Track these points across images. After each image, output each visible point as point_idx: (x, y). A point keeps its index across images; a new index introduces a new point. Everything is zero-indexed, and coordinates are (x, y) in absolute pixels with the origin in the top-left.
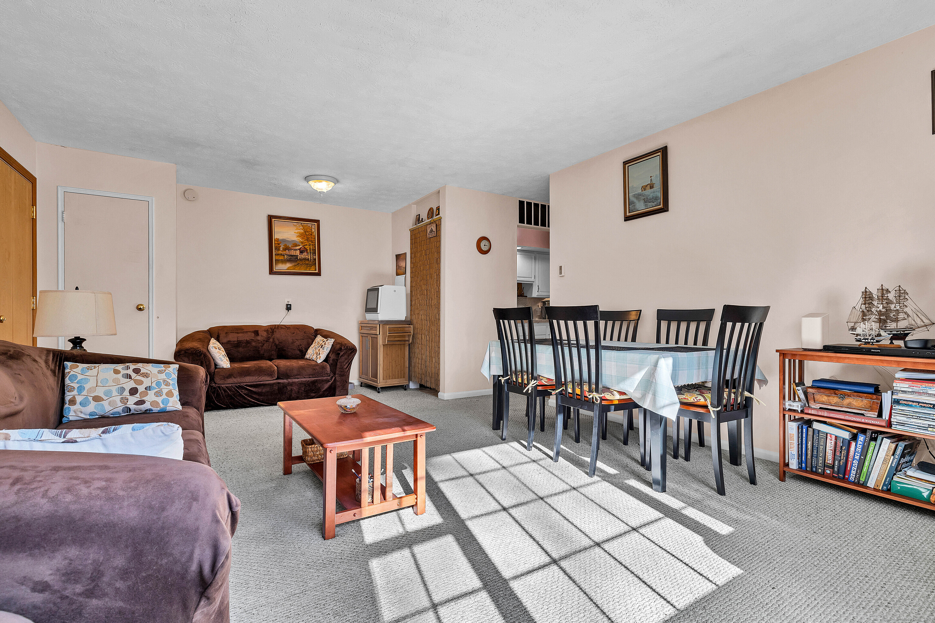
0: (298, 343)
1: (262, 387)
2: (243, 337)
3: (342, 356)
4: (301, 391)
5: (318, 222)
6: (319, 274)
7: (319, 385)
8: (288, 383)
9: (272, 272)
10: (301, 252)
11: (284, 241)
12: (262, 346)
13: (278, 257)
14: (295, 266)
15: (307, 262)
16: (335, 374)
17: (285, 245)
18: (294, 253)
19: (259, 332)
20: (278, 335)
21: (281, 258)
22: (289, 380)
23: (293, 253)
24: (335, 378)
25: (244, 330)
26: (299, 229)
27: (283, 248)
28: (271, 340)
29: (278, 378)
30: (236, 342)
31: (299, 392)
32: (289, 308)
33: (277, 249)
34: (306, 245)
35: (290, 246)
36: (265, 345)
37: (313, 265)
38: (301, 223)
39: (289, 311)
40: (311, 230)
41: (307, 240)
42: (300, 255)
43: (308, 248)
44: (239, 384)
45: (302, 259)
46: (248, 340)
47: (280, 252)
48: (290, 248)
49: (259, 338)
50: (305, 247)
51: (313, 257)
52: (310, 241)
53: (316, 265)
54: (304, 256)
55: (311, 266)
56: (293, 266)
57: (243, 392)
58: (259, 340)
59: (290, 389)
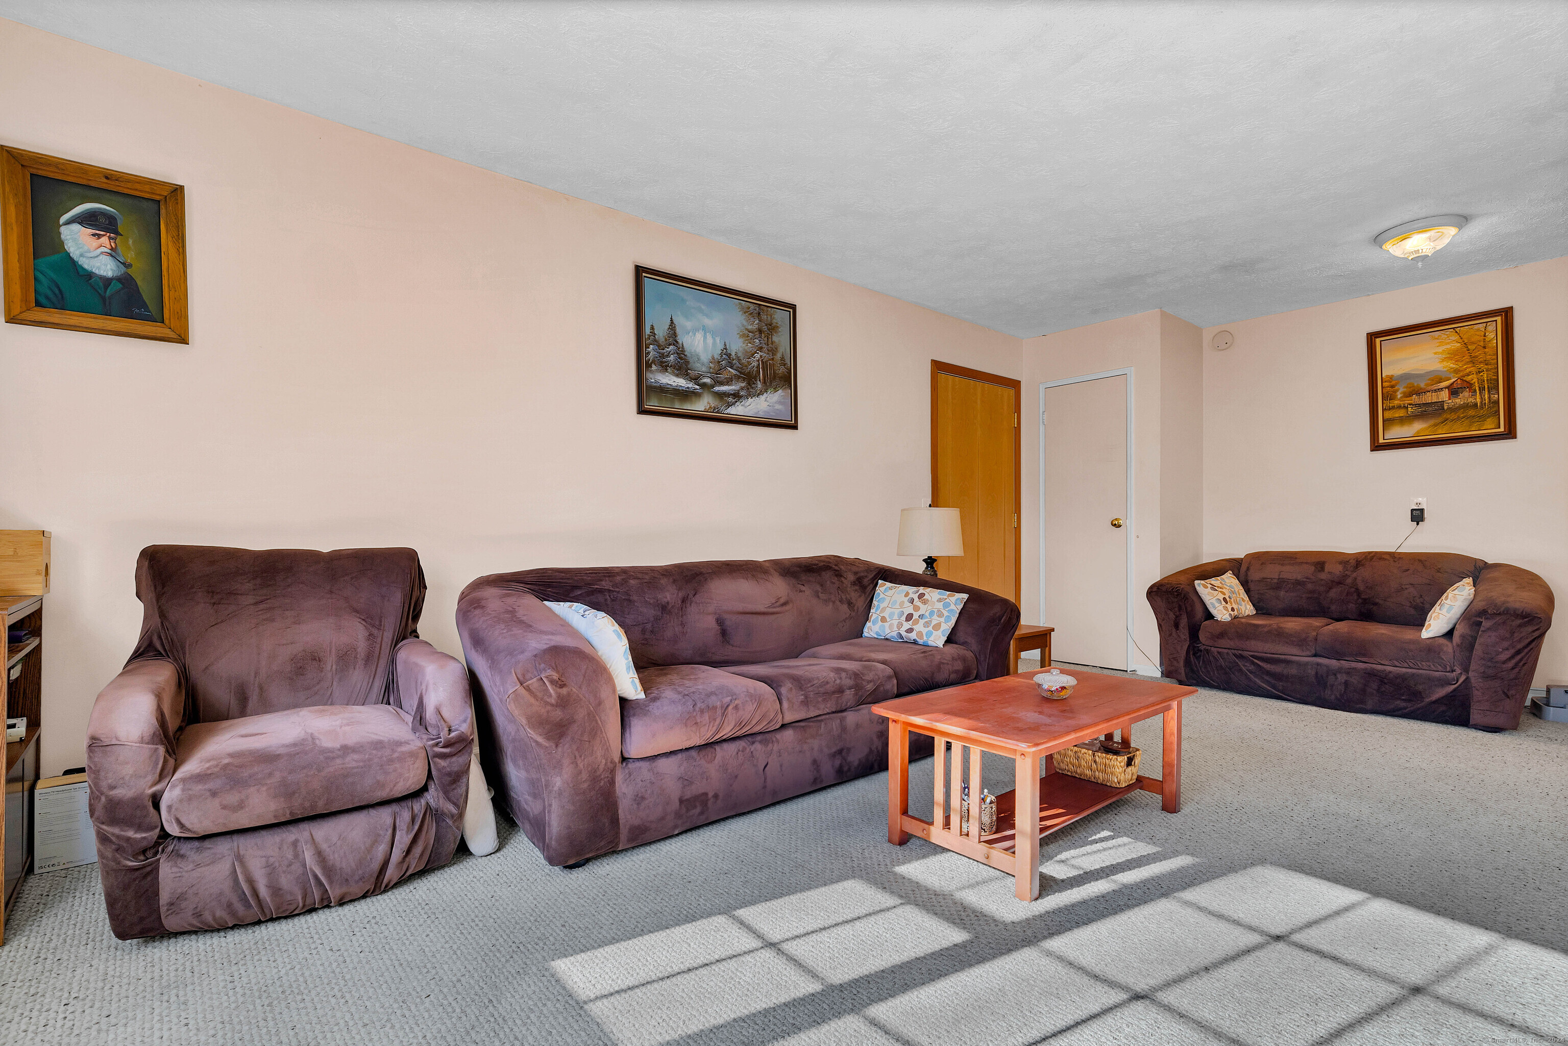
0: (1413, 591)
1: (1284, 665)
2: (1292, 573)
4: (1369, 690)
5: (1506, 312)
6: (1509, 434)
8: (1340, 668)
9: (1376, 447)
10: (1454, 392)
11: (1406, 377)
12: (1327, 592)
13: (1389, 415)
14: (1435, 425)
15: (1471, 412)
16: (1466, 669)
17: (1411, 385)
18: (1435, 397)
19: (1327, 565)
20: (1364, 573)
22: (1343, 662)
23: (1430, 398)
24: (1468, 680)
25: (1298, 561)
26: (1448, 343)
27: (1404, 393)
28: (1349, 581)
29: (1316, 654)
30: (1276, 581)
32: (1418, 516)
33: (1391, 395)
34: (1468, 374)
35: (1422, 385)
36: (1334, 590)
37: (1489, 417)
38: (1453, 328)
39: (1418, 524)
40: (1485, 336)
41: (1473, 361)
42: (1450, 399)
43: (1475, 380)
44: (1240, 652)
45: (1456, 408)
46: (1299, 577)
47: (1396, 402)
48: (1421, 389)
49: (1323, 576)
50: (1464, 379)
51: (1489, 398)
52: (1481, 362)
53: (1499, 414)
54: (1465, 398)
55: (1482, 418)
56: (1429, 427)
57: (1244, 666)
58: (1322, 580)
59: (1343, 681)
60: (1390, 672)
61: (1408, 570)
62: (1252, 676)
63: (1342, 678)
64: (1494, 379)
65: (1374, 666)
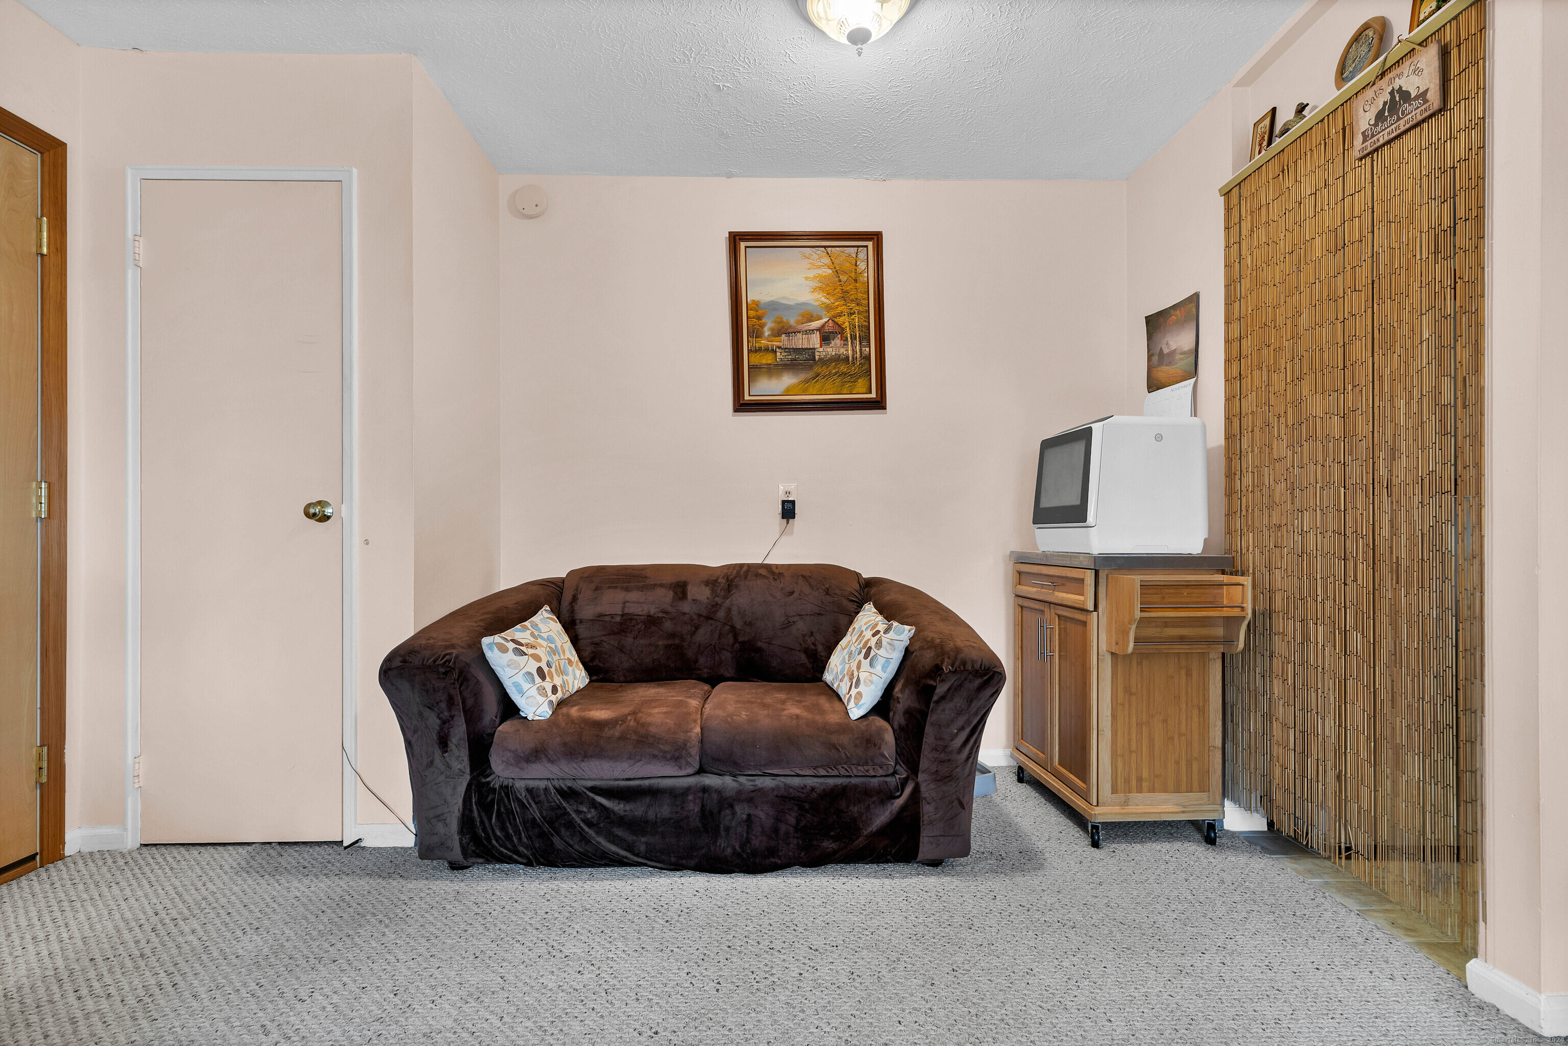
0: (801, 627)
1: (647, 800)
2: (641, 604)
3: (943, 698)
4: (783, 828)
5: (876, 238)
6: (879, 404)
7: (855, 809)
8: (739, 792)
9: (742, 406)
10: (826, 339)
11: (774, 306)
12: (693, 634)
13: (757, 359)
14: (807, 381)
15: (843, 368)
16: (914, 769)
17: (779, 321)
18: (805, 342)
19: (689, 588)
20: (740, 600)
21: (767, 359)
22: (742, 779)
23: (800, 341)
24: (916, 790)
25: (648, 582)
26: (819, 267)
27: (772, 329)
28: (721, 614)
29: (701, 771)
30: (618, 619)
31: (776, 830)
32: (788, 511)
33: (755, 333)
34: (840, 315)
35: (792, 322)
36: (701, 631)
37: (860, 377)
38: (825, 247)
39: (788, 523)
40: (856, 265)
41: (844, 296)
42: (821, 347)
43: (847, 324)
44: (569, 784)
45: (828, 360)
46: (653, 611)
47: (763, 342)
48: (791, 327)
49: (686, 607)
50: (836, 320)
51: (861, 350)
52: (852, 301)
53: (870, 375)
54: (835, 348)
55: (854, 378)
56: (799, 383)
57: (578, 812)
58: (685, 614)
59: (745, 817)
60: (813, 789)
61: (792, 593)
62: (591, 832)
63: (742, 810)
64: (865, 326)
65: (789, 781)
